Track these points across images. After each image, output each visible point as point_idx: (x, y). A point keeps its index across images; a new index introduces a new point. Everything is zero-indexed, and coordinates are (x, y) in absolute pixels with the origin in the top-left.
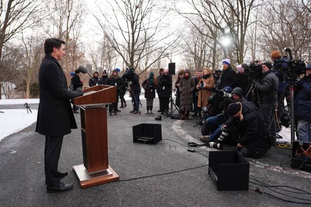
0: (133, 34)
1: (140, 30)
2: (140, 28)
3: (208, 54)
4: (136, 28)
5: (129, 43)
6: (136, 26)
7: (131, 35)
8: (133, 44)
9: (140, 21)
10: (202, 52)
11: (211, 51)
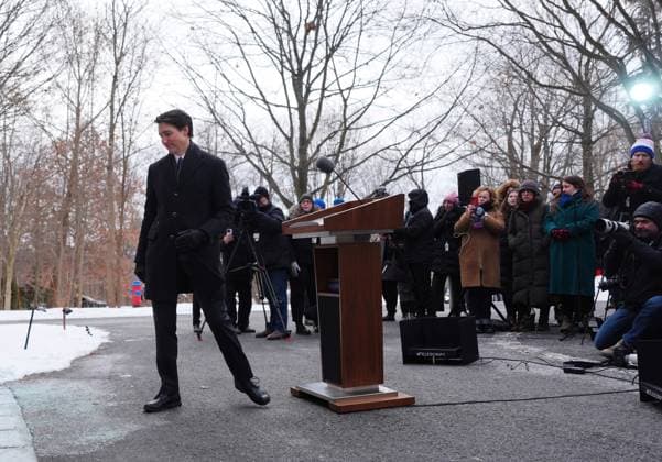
0: (302, 108)
1: (322, 97)
2: (324, 89)
3: (559, 157)
4: (308, 91)
5: (290, 139)
6: (309, 85)
7: (296, 114)
8: (304, 142)
9: (322, 65)
10: (535, 151)
11: (571, 142)
